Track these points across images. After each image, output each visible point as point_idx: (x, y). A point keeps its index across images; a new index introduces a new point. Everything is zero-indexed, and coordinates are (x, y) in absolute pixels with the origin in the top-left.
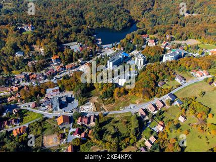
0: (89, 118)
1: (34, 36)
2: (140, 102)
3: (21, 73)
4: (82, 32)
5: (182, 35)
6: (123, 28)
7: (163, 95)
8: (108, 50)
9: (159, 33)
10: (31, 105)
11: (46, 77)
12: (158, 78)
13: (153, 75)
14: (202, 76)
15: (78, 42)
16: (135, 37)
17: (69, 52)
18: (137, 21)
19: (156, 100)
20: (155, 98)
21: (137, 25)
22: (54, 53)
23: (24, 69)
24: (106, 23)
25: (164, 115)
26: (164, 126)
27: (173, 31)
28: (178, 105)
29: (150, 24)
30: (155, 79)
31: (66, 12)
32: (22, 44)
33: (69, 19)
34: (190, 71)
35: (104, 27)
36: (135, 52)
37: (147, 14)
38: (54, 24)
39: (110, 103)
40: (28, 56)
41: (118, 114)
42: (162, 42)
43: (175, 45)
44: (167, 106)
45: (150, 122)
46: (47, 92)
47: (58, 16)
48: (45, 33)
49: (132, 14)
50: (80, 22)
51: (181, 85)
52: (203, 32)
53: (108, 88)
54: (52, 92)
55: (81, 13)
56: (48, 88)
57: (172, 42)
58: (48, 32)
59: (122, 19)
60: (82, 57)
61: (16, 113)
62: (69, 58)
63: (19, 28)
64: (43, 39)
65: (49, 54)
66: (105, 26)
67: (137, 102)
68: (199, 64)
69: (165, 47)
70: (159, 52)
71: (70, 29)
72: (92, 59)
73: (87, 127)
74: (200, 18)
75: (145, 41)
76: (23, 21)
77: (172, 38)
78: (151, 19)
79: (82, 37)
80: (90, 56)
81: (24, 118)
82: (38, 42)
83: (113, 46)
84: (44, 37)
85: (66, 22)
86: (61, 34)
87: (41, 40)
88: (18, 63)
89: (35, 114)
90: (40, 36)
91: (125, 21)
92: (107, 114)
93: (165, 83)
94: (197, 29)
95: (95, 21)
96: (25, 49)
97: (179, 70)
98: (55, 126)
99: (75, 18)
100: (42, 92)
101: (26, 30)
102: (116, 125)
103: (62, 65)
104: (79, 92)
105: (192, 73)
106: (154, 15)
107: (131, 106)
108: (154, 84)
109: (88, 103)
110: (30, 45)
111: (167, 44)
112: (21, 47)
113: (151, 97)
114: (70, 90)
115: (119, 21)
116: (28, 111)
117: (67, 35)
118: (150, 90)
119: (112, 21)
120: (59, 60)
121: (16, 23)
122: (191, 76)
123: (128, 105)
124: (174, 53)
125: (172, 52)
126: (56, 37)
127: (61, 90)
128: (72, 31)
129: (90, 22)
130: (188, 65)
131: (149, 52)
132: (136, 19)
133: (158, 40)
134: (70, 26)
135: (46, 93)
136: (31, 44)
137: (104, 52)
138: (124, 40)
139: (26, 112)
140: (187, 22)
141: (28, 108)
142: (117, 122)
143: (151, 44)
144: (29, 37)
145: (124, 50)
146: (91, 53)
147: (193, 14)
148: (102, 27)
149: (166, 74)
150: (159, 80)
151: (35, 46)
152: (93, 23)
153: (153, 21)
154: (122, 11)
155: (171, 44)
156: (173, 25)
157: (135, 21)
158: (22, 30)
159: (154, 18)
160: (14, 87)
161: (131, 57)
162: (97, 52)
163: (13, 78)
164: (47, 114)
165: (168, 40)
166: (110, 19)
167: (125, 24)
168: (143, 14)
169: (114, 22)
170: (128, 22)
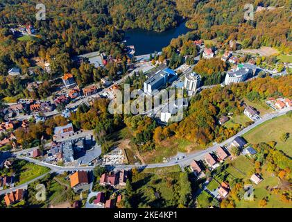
0: (118, 175)
1: (35, 44)
2: (193, 150)
3: (18, 100)
4: (106, 36)
5: (253, 40)
6: (166, 30)
7: (227, 139)
8: (145, 65)
9: (219, 38)
10: (32, 153)
11: (54, 107)
12: (218, 110)
13: (211, 107)
14: (283, 108)
15: (101, 52)
16: (184, 45)
17: (87, 68)
18: (187, 19)
19: (216, 147)
20: (214, 143)
21: (187, 25)
22: (66, 70)
23: (22, 95)
24: (141, 22)
25: (228, 170)
26: (228, 190)
27: (239, 34)
28: (249, 155)
29: (206, 22)
30: (215, 112)
31: (82, 6)
32: (18, 56)
33: (87, 16)
34: (265, 98)
35: (138, 27)
36: (184, 68)
37: (201, 7)
38: (64, 25)
39: (147, 150)
40: (26, 75)
41: (159, 168)
42: (223, 52)
43: (243, 57)
44: (233, 157)
45: (207, 181)
46: (55, 132)
47: (71, 11)
48: (51, 39)
49: (179, 7)
50: (103, 20)
51: (253, 123)
52: (284, 36)
53: (145, 128)
54: (62, 131)
55: (105, 6)
56: (56, 126)
57: (238, 51)
58: (55, 37)
59: (165, 16)
60: (107, 75)
61: (9, 166)
62: (87, 77)
63: (13, 30)
64: (49, 49)
65: (58, 72)
66: (140, 26)
67: (188, 148)
68: (279, 88)
69: (228, 59)
70: (219, 68)
71: (88, 31)
72: (121, 78)
73: (114, 190)
74: (279, 13)
75: (198, 49)
76: (18, 20)
77: (238, 45)
78: (207, 15)
79: (106, 44)
80: (118, 73)
81: (22, 174)
82: (41, 53)
83: (152, 58)
84: (50, 46)
85: (82, 21)
86: (75, 39)
87: (46, 49)
88: (13, 86)
89: (38, 167)
90: (45, 44)
91: (168, 19)
92: (144, 167)
93: (229, 118)
94: (275, 31)
95: (125, 19)
96: (23, 63)
97: (249, 98)
98: (66, 188)
99: (96, 15)
100: (48, 131)
101: (23, 33)
102: (157, 186)
103: (77, 87)
104: (102, 133)
105: (269, 102)
106: (211, 10)
107: (180, 155)
108: (213, 121)
109: (115, 150)
110: (30, 57)
111: (231, 55)
112: (16, 61)
113: (208, 142)
114: (89, 129)
115: (160, 19)
116: (27, 162)
117: (84, 41)
118: (207, 131)
119: (150, 19)
120: (73, 80)
121: (9, 23)
122: (268, 107)
123: (175, 153)
124: (242, 70)
125: (238, 69)
126: (67, 45)
127: (76, 129)
128: (91, 35)
129: (117, 20)
130: (262, 89)
131: (205, 69)
132: (184, 15)
133: (217, 49)
134: (89, 27)
135: (53, 133)
136: (32, 56)
137: (139, 67)
138: (167, 49)
139: (24, 165)
140: (260, 20)
141: (27, 158)
142: (158, 182)
143: (207, 55)
144: (28, 44)
145: (168, 64)
146: (120, 69)
147: (269, 8)
148: (135, 28)
149: (231, 104)
150: (220, 113)
151: (37, 59)
152: (123, 22)
153: (210, 18)
154: (164, 3)
155: (235, 55)
156: (240, 24)
157: (184, 18)
158: (18, 34)
159: (212, 14)
160: (7, 124)
161: (179, 75)
162: (129, 67)
163: (6, 109)
164: (55, 168)
165: (232, 49)
166: (147, 16)
167: (170, 23)
168: (195, 8)
169: (153, 20)
170: (174, 21)
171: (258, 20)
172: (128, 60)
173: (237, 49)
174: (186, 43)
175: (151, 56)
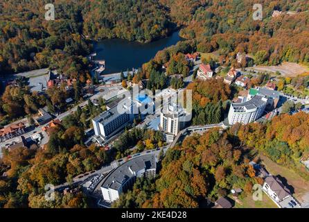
5: (270, 53)
6: (152, 40)
9: (222, 50)
15: (52, 69)
16: (171, 59)
18: (182, 26)
21: (180, 33)
24: (121, 30)
27: (250, 44)
29: (205, 30)
30: (204, 190)
35: (116, 37)
37: (200, 13)
42: (227, 70)
43: (257, 77)
49: (173, 13)
50: (68, 27)
57: (248, 69)
59: (152, 22)
66: (118, 36)
69: (234, 80)
70: (219, 95)
74: (303, 19)
75: (191, 66)
77: (248, 60)
78: (208, 21)
79: (60, 58)
80: (68, 101)
83: (124, 78)
91: (156, 26)
93: (234, 204)
94: (301, 41)
95: (100, 26)
97: (271, 154)
106: (213, 15)
111: (239, 74)
115: (145, 26)
119: (132, 26)
124: (256, 99)
125: (249, 97)
129: (90, 27)
132: (179, 22)
133: (219, 65)
138: (146, 66)
140: (278, 28)
143: (204, 74)
147: (289, 12)
148: (112, 38)
152: (96, 30)
153: (211, 25)
154: (153, 7)
155: (245, 74)
156: (251, 32)
159: (214, 20)
165: (241, 66)
166: (129, 22)
167: (158, 31)
168: (194, 13)
169: (136, 27)
170: (163, 29)
171: (275, 27)
172: (88, 81)
173: (247, 66)
174: (173, 57)
175: (122, 75)
